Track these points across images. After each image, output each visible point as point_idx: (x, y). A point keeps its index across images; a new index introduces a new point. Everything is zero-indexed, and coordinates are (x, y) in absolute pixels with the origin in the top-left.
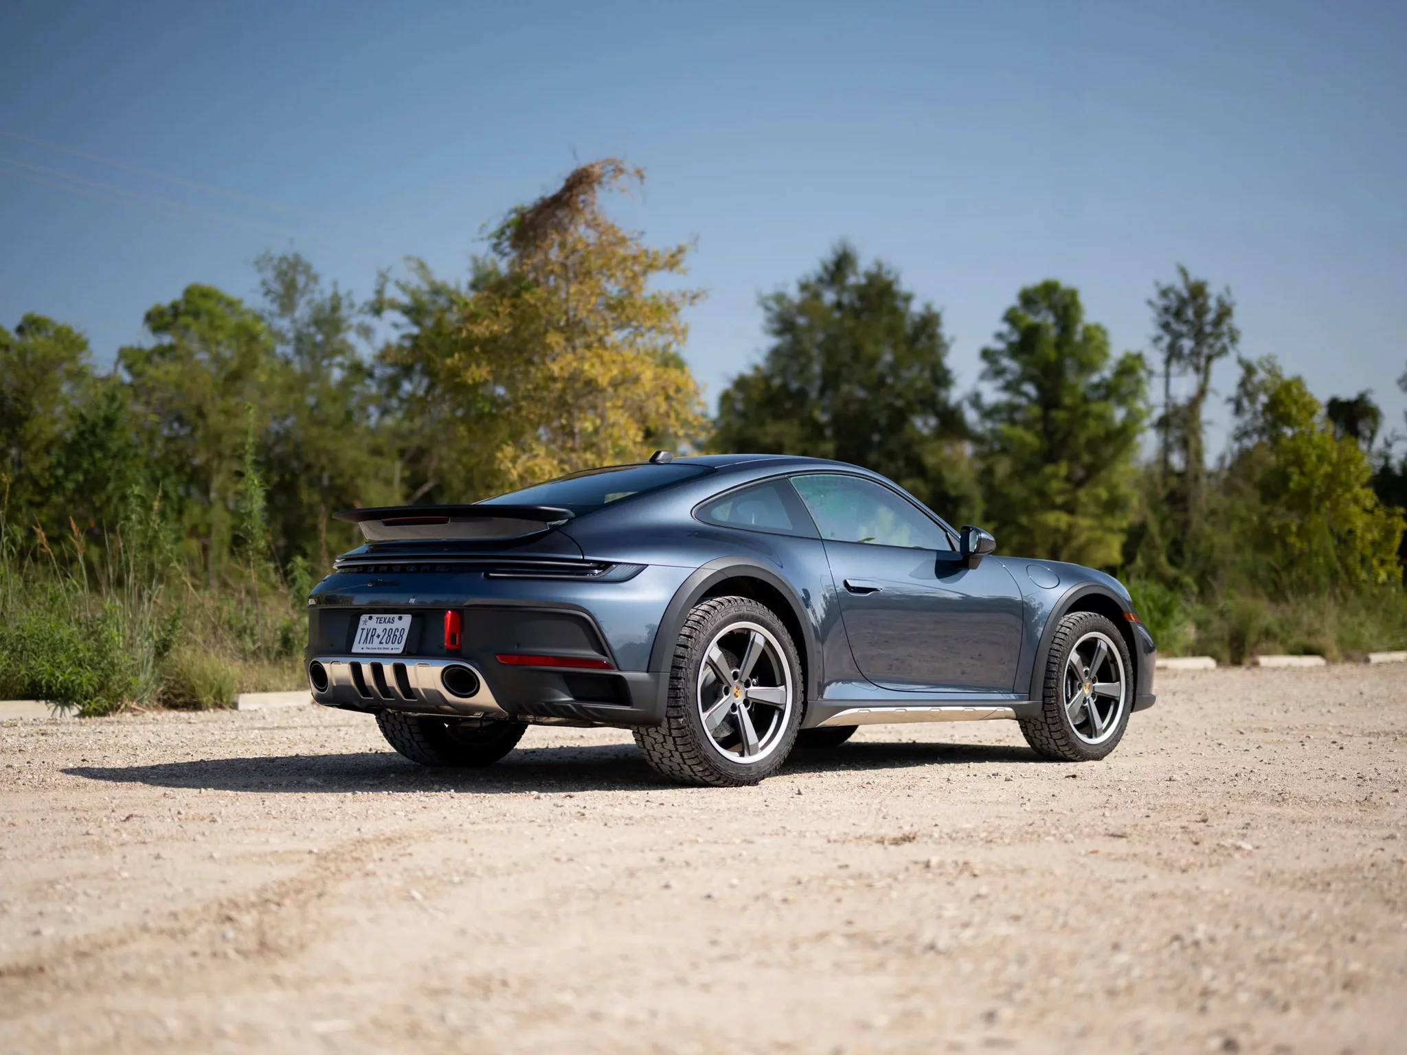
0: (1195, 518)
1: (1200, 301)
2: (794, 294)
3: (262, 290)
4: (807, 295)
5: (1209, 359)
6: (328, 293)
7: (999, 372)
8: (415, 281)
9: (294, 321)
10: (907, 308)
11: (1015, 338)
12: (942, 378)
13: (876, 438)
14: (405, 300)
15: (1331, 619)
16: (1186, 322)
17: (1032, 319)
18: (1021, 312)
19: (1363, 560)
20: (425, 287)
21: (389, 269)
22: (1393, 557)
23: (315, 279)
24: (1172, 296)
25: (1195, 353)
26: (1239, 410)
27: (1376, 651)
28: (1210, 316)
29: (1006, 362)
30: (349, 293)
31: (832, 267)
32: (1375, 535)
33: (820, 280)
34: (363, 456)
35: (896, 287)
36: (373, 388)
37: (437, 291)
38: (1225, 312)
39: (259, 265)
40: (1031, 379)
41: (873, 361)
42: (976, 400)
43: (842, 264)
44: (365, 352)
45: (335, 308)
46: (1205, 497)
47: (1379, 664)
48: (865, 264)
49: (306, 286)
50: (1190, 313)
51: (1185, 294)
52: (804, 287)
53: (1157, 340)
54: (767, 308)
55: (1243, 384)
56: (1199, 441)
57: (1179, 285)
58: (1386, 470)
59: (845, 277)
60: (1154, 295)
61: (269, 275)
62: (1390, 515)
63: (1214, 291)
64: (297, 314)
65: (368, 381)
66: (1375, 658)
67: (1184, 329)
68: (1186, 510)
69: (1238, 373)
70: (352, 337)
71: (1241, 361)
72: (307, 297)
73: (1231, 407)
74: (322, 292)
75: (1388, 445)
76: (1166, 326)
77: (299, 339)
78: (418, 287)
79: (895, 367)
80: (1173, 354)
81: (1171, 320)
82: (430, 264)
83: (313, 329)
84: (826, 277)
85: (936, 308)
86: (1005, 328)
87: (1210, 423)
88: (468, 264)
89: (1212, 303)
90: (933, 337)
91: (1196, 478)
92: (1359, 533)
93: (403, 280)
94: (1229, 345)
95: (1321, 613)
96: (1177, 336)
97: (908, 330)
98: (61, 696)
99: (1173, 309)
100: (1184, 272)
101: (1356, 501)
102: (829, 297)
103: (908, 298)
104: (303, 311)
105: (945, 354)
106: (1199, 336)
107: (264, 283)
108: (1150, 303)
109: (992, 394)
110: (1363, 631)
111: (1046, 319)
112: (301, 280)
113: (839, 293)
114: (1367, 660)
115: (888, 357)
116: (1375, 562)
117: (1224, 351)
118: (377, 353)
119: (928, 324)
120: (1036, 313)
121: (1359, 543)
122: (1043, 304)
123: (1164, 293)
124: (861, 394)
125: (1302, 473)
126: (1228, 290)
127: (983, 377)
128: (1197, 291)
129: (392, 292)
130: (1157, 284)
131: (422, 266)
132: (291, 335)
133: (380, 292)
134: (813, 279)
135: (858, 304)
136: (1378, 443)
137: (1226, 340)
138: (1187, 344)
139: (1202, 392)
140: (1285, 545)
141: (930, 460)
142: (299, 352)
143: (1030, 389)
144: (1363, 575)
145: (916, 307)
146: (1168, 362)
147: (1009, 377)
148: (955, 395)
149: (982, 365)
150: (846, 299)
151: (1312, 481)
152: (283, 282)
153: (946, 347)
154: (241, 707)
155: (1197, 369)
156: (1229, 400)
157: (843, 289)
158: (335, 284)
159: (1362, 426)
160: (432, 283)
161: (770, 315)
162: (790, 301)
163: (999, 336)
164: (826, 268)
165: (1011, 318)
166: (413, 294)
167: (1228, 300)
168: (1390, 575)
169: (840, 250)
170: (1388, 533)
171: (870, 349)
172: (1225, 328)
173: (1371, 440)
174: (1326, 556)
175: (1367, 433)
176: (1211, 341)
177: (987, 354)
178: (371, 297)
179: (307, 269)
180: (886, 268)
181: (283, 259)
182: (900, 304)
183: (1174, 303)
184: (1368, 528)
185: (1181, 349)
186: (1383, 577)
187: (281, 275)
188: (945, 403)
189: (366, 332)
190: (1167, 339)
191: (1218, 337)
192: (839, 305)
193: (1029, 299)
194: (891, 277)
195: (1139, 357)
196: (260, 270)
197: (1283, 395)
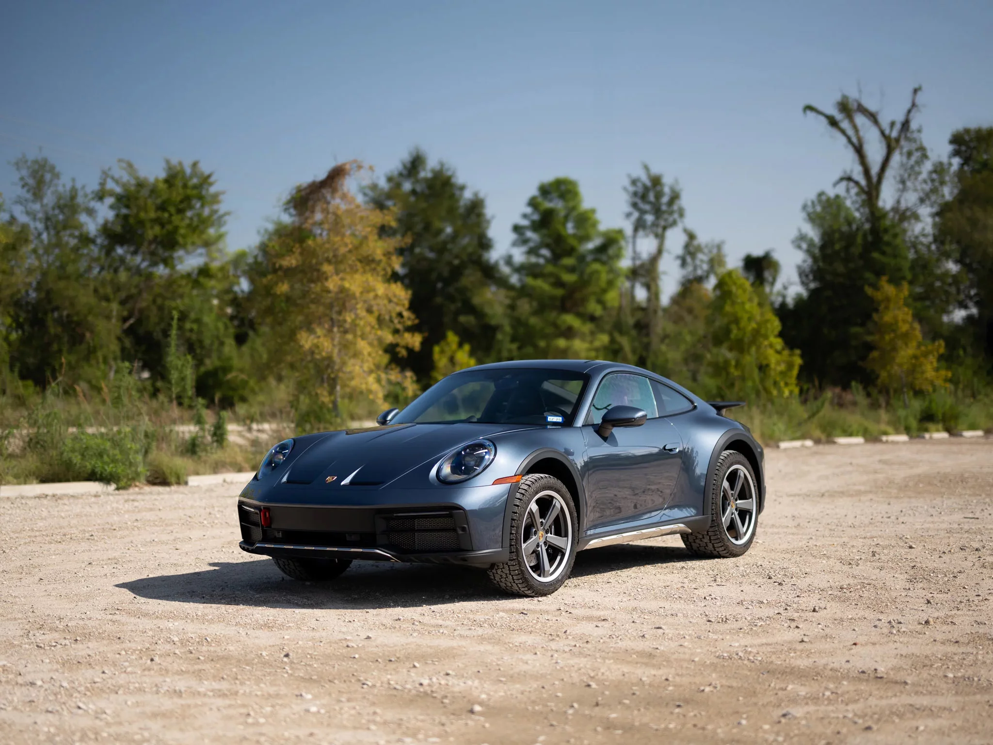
0: (655, 340)
1: (658, 188)
2: (383, 184)
3: (21, 183)
4: (391, 184)
5: (665, 228)
6: (68, 187)
7: (525, 241)
8: (125, 177)
9: (42, 206)
10: (461, 196)
11: (536, 217)
12: (485, 244)
13: (440, 285)
14: (118, 190)
15: (757, 422)
16: (650, 203)
17: (548, 205)
18: (540, 200)
19: (775, 383)
20: (133, 182)
21: (110, 169)
22: (793, 381)
23: (57, 176)
24: (639, 185)
25: (655, 225)
26: (684, 264)
27: (783, 440)
28: (665, 200)
29: (530, 234)
30: (83, 187)
31: (409, 165)
32: (782, 367)
33: (401, 175)
34: (93, 301)
35: (453, 180)
36: (95, 250)
37: (140, 185)
38: (675, 197)
39: (17, 165)
40: (547, 246)
41: (440, 231)
42: (509, 260)
43: (415, 164)
44: (92, 226)
45: (73, 197)
46: (661, 325)
47: (785, 450)
48: (432, 163)
49: (51, 181)
50: (651, 197)
51: (648, 183)
52: (390, 179)
53: (628, 215)
54: (365, 194)
55: (687, 246)
56: (657, 286)
57: (644, 178)
58: (783, 305)
59: (418, 173)
60: (626, 183)
61: (24, 172)
62: (791, 355)
63: (667, 181)
64: (45, 201)
65: (92, 247)
66: (783, 445)
67: (647, 207)
68: (648, 335)
69: (683, 239)
70: (83, 218)
71: (686, 231)
72: (52, 189)
73: (679, 262)
74: (64, 186)
75: (785, 288)
76: (635, 205)
77: (47, 219)
78: (128, 181)
79: (455, 237)
80: (639, 225)
81: (639, 201)
82: (136, 165)
83: (57, 212)
84: (405, 172)
85: (481, 195)
86: (529, 210)
87: (665, 273)
88: (163, 165)
89: (667, 190)
90: (480, 215)
91: (655, 312)
92: (773, 366)
93: (117, 176)
94: (678, 220)
95: (751, 418)
96: (643, 212)
97: (461, 210)
98: (105, 479)
99: (640, 194)
100: (646, 168)
101: (771, 346)
102: (407, 186)
103: (462, 188)
104: (49, 199)
105: (487, 228)
106: (657, 212)
107: (22, 179)
108: (625, 189)
109: (519, 256)
110: (775, 428)
111: (556, 204)
112: (48, 177)
113: (413, 183)
114: (778, 447)
115: (449, 230)
116: (782, 384)
117: (674, 223)
118: (99, 227)
119: (476, 207)
120: (551, 201)
121: (772, 373)
122: (554, 195)
123: (634, 182)
124: (431, 255)
125: (739, 329)
126: (676, 181)
127: (515, 244)
128: (656, 181)
129: (110, 185)
130: (629, 176)
131: (130, 166)
132: (40, 215)
133: (103, 184)
134: (396, 173)
135: (427, 192)
136: (778, 286)
137: (676, 216)
138: (649, 218)
139: (660, 252)
140: (728, 374)
141: (476, 300)
142: (47, 228)
143: (545, 252)
144: (775, 392)
145: (468, 195)
146: (636, 230)
147: (531, 244)
148: (495, 255)
149: (513, 236)
150: (419, 188)
151: (745, 333)
152: (34, 178)
153: (488, 222)
154: (190, 483)
155: (657, 236)
156: (678, 257)
157: (417, 181)
158: (73, 180)
159: (767, 275)
160: (137, 178)
161: (367, 199)
162: (382, 190)
163: (525, 216)
164: (405, 166)
165: (533, 203)
166: (124, 186)
167: (677, 188)
168: (791, 392)
169: (415, 154)
170: (790, 366)
171: (437, 224)
172: (675, 207)
173: (773, 284)
174: (754, 381)
175: (770, 279)
176: (666, 216)
177: (517, 229)
178: (96, 187)
179: (52, 168)
180: (446, 166)
181: (36, 162)
182: (457, 193)
183: (640, 189)
184: (778, 363)
185: (645, 221)
186: (786, 393)
187: (34, 174)
188: (488, 261)
189: (91, 212)
190: (636, 215)
191: (671, 213)
192: (414, 192)
193: (545, 191)
194: (449, 173)
195: (620, 232)
196: (18, 169)
197: (727, 279)
